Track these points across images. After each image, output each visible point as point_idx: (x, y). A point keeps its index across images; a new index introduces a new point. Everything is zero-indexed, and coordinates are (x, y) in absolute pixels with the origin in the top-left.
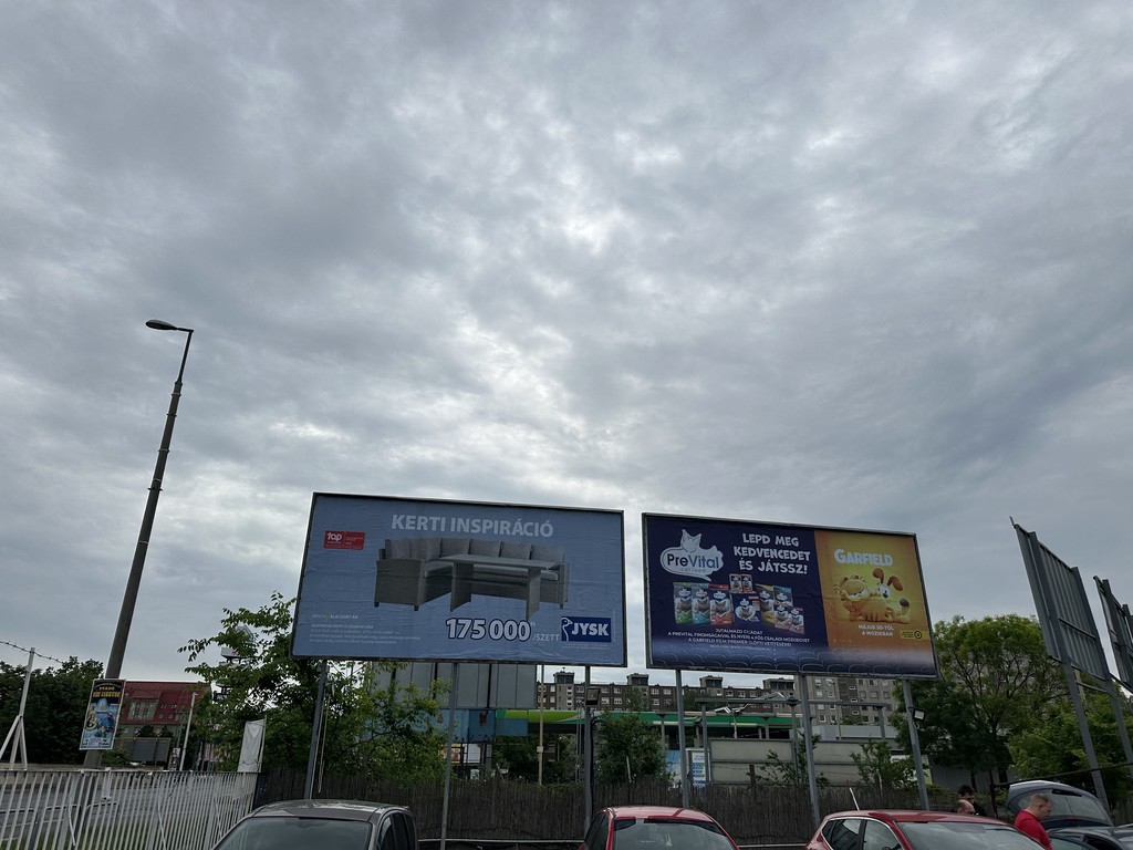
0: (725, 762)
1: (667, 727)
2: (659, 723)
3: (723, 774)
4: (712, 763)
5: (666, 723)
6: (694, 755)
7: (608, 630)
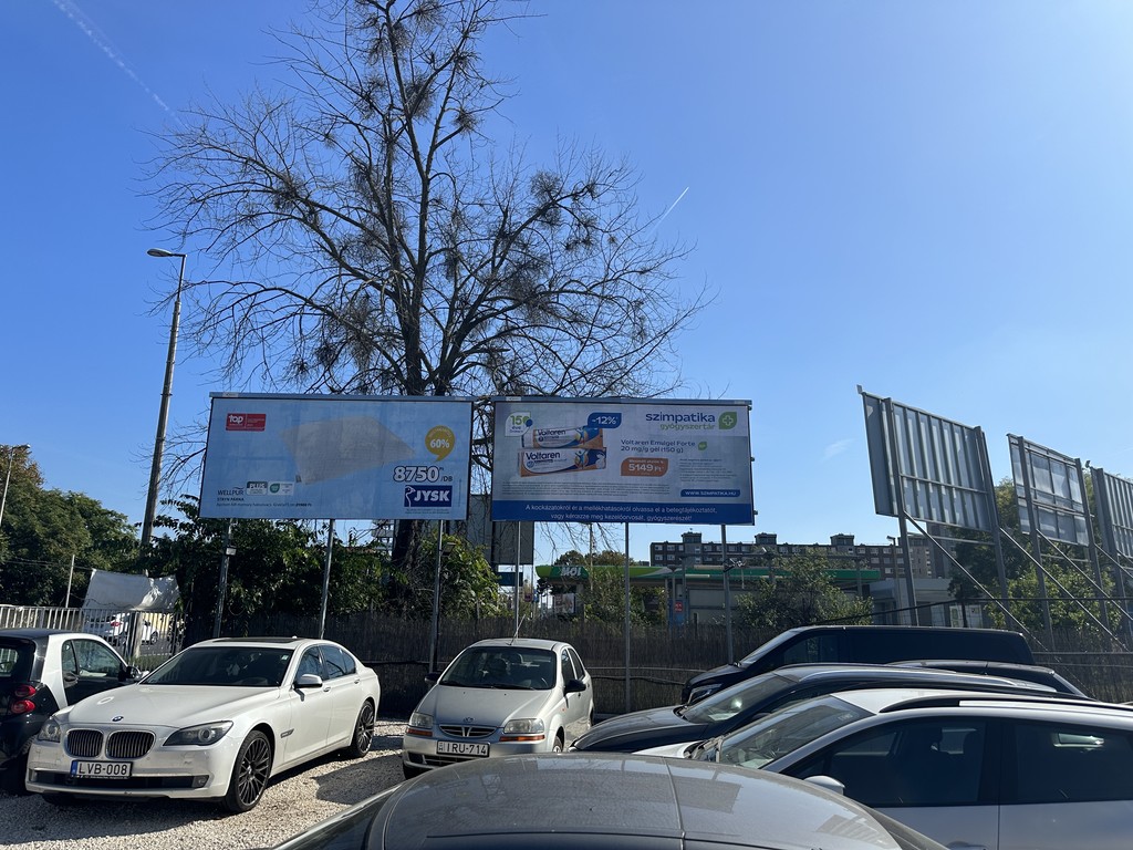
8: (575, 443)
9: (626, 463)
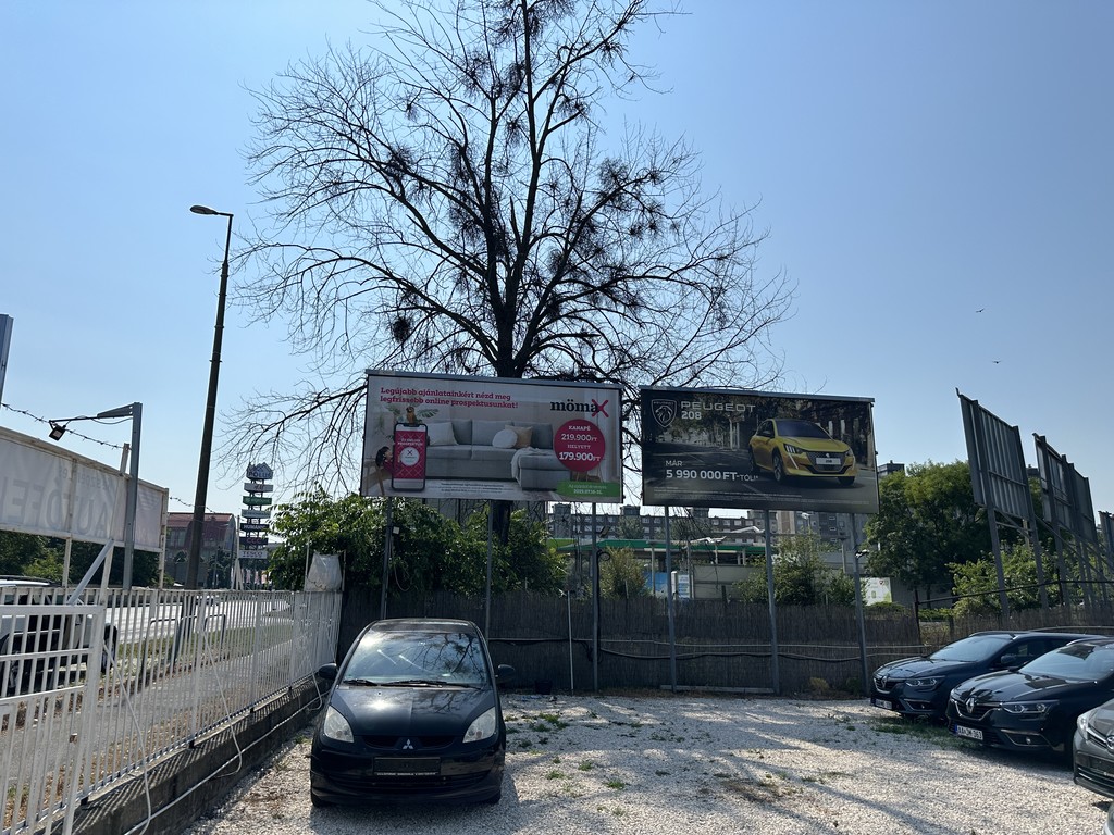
0: (706, 583)
1: (656, 553)
2: (650, 550)
3: (704, 592)
4: (696, 583)
5: (656, 550)
6: (680, 577)
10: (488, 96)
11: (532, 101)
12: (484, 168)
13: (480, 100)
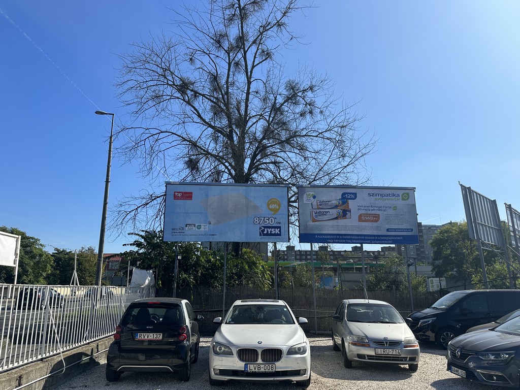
0: (347, 281)
2: (322, 266)
4: (342, 281)
5: (325, 266)
7: (280, 231)
8: (336, 207)
9: (360, 216)
10: (226, 51)
11: (245, 52)
12: (225, 86)
13: (222, 54)
